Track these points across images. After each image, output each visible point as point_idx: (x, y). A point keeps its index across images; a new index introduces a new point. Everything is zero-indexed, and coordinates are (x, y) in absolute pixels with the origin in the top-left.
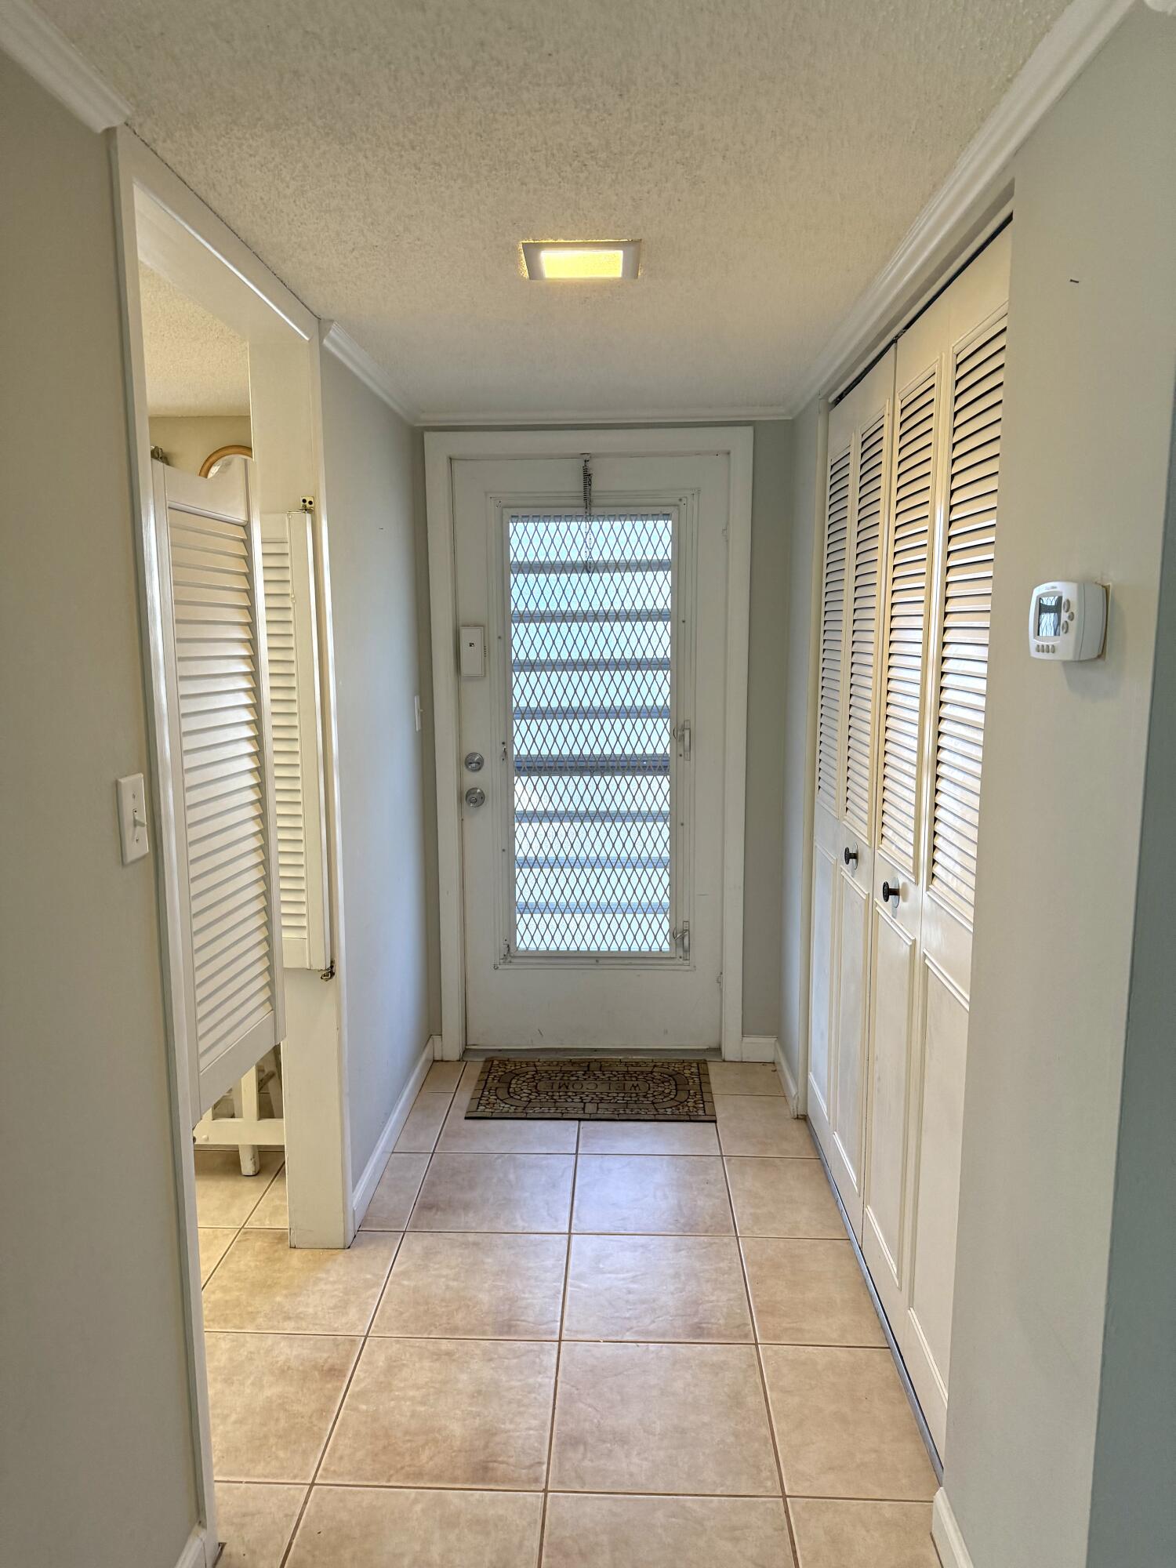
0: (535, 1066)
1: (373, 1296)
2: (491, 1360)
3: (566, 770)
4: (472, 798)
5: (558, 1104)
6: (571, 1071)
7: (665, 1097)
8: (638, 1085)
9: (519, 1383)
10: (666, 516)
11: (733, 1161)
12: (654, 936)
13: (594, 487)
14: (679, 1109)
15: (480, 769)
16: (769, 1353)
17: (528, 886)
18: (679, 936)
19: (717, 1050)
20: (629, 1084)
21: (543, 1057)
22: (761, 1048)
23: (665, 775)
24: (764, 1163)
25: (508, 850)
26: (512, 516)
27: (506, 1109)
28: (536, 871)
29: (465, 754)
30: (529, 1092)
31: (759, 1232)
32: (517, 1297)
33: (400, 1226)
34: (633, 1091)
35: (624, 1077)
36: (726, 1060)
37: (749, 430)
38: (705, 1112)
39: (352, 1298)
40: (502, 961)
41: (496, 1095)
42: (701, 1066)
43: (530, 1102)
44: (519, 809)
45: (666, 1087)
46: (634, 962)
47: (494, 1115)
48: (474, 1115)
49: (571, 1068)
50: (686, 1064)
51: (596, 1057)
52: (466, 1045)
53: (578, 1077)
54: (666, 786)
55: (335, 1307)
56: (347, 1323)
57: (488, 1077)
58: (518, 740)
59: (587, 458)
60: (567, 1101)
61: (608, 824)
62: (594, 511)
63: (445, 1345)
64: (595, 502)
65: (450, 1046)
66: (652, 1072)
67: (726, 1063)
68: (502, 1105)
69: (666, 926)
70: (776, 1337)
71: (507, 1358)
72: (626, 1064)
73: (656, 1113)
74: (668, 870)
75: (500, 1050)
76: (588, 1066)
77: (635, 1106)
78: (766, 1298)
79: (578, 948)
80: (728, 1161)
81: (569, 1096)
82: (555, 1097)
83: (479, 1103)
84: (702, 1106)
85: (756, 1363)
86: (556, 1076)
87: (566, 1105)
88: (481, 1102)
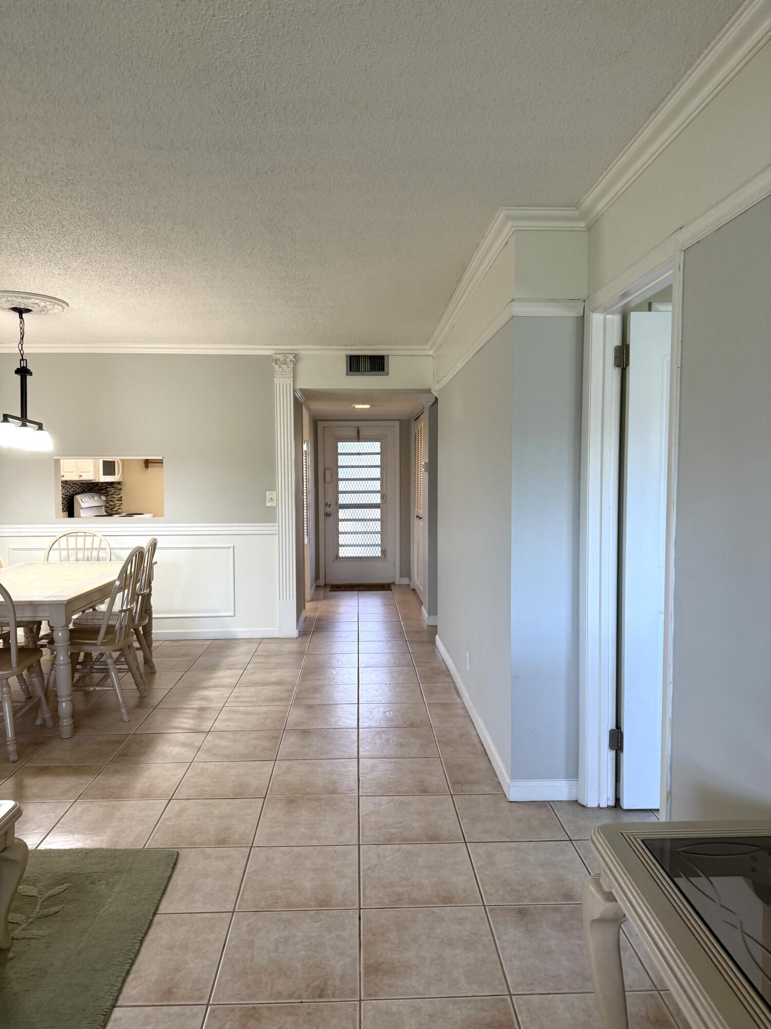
3: (353, 507)
4: (327, 515)
10: (379, 442)
12: (377, 552)
13: (360, 434)
15: (330, 507)
17: (342, 539)
18: (383, 552)
19: (394, 583)
21: (347, 585)
22: (405, 581)
23: (379, 509)
25: (337, 529)
26: (339, 441)
28: (345, 535)
29: (326, 503)
37: (398, 422)
40: (335, 559)
44: (340, 518)
46: (372, 559)
51: (361, 584)
52: (326, 583)
54: (379, 511)
58: (340, 499)
59: (358, 427)
61: (364, 522)
62: (360, 440)
64: (361, 438)
65: (322, 582)
67: (396, 585)
69: (380, 549)
74: (380, 534)
79: (356, 556)
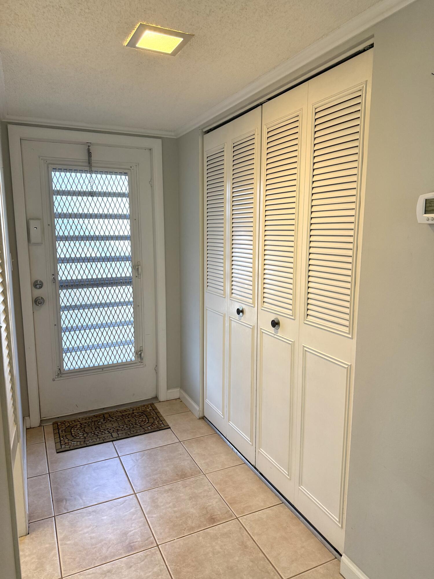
0: (79, 421)
1: (54, 555)
2: (131, 567)
3: (85, 285)
4: (38, 302)
5: (99, 436)
6: (97, 420)
7: (144, 423)
8: (130, 420)
9: (150, 574)
10: (125, 174)
11: (185, 443)
12: (128, 355)
13: (93, 158)
14: (153, 426)
15: (41, 287)
16: (244, 520)
17: (69, 340)
18: (139, 354)
19: (156, 398)
20: (126, 421)
21: (81, 416)
22: (175, 393)
23: (130, 285)
24: (198, 440)
25: (58, 324)
26: (53, 169)
27: (75, 444)
28: (72, 333)
29: (33, 281)
30: (83, 434)
31: (211, 470)
32: (127, 531)
33: (51, 514)
34: (129, 423)
35: (122, 418)
36: (161, 401)
37: (160, 141)
38: (164, 425)
39: (44, 560)
40: (56, 377)
41: (67, 439)
42: (152, 406)
43: (85, 438)
44: (63, 305)
45: (143, 418)
46: (119, 367)
47: (71, 448)
48: (61, 450)
49: (96, 419)
50: (146, 406)
51: (105, 412)
52: (41, 418)
53: (102, 422)
54: (131, 290)
55: (37, 568)
56: (48, 575)
57: (59, 431)
58: (61, 273)
59: (89, 144)
60: (102, 434)
61: (106, 309)
62: (93, 169)
63: (105, 567)
64: (93, 165)
65: (35, 421)
66: (133, 413)
67: (161, 403)
68: (73, 442)
69: (133, 350)
70: (243, 512)
71: (139, 563)
72: (120, 412)
73: (144, 430)
74: (133, 326)
75: (58, 418)
76: (104, 416)
77: (134, 429)
78: (230, 497)
79: (94, 365)
80: (184, 443)
81: (102, 432)
82: (96, 434)
83: (61, 444)
84: (161, 422)
85: (241, 526)
86: (92, 424)
87: (103, 436)
88: (62, 443)
